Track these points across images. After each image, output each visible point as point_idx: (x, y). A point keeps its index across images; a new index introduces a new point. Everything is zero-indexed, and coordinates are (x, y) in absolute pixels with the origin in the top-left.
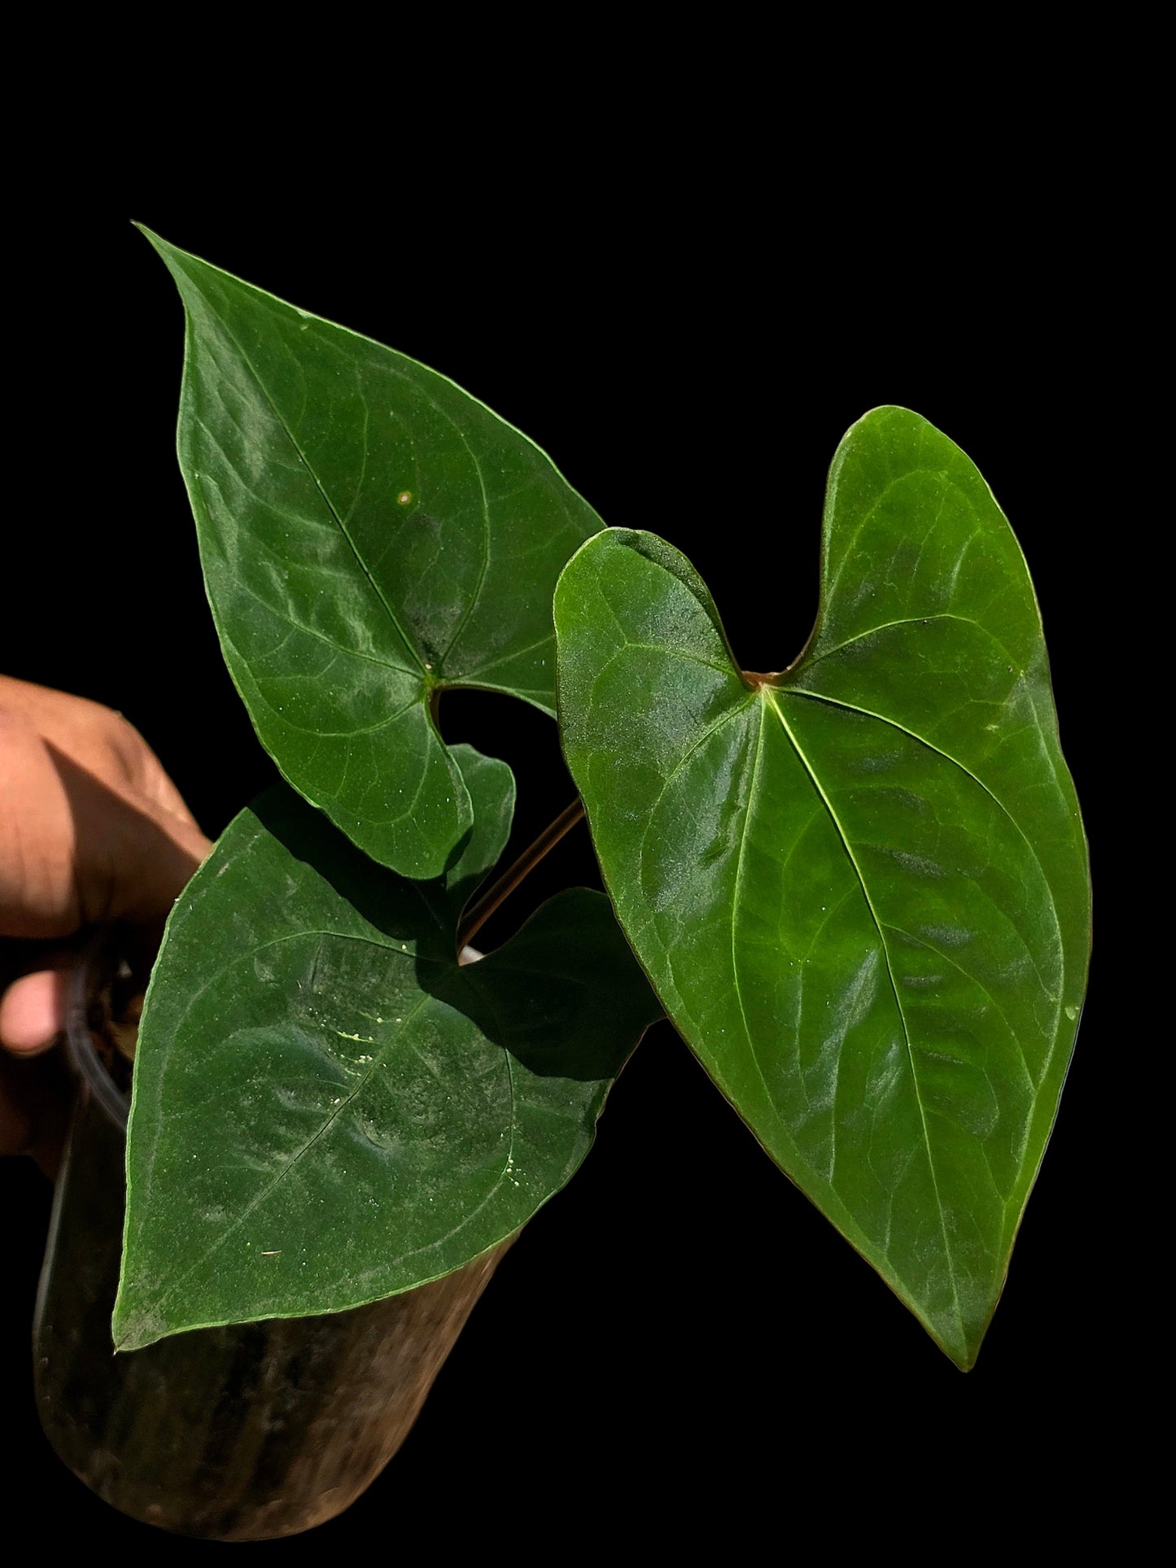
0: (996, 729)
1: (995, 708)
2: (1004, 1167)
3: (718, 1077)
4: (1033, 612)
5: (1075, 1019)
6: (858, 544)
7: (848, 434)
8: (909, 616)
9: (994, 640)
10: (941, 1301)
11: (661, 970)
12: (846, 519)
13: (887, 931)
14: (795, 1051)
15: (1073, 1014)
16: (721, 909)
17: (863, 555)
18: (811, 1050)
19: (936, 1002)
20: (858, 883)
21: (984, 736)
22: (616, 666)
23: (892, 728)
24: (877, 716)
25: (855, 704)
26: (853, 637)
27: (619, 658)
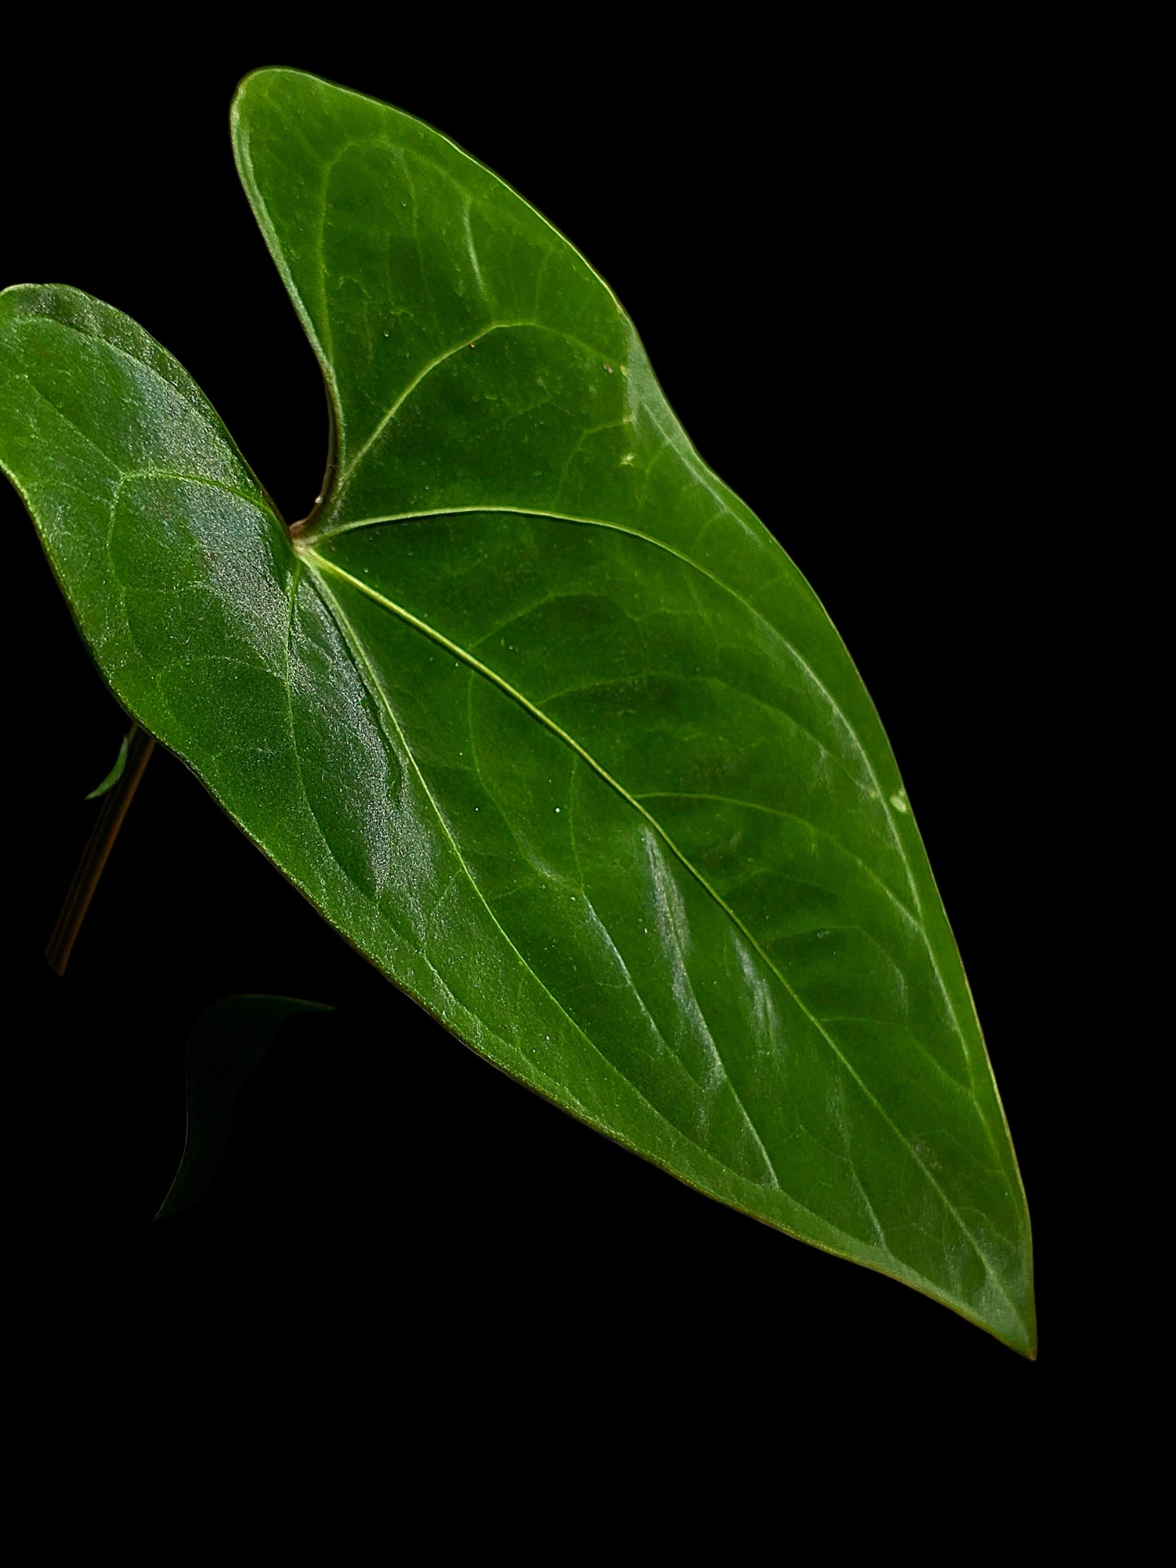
0: (633, 461)
1: (619, 430)
2: (945, 1047)
3: (579, 1109)
4: (594, 282)
5: (908, 811)
6: (329, 266)
7: (235, 115)
8: (449, 345)
9: (570, 339)
10: (974, 1279)
11: (428, 984)
12: (293, 238)
13: (647, 803)
14: (646, 1021)
15: (901, 803)
16: (443, 863)
17: (345, 279)
18: (663, 1008)
19: (755, 869)
20: (576, 756)
21: (624, 476)
22: (128, 514)
23: (506, 518)
24: (475, 509)
25: (436, 507)
26: (389, 407)
27: (123, 498)
